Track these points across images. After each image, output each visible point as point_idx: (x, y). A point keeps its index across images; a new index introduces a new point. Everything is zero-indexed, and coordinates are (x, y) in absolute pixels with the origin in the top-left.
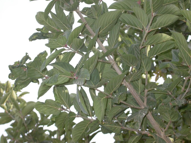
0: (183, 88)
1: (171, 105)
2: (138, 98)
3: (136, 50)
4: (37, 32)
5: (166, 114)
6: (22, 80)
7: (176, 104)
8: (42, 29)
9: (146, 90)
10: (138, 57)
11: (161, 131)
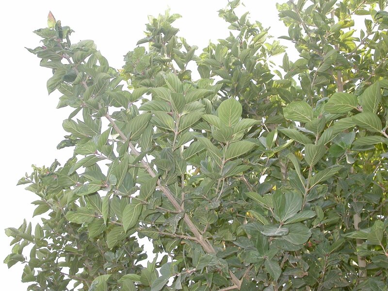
0: (217, 190)
1: (207, 208)
2: (175, 202)
3: (169, 154)
4: (65, 139)
5: (203, 217)
6: (53, 188)
7: (212, 207)
8: (70, 136)
9: (183, 194)
10: (172, 160)
11: (200, 234)
